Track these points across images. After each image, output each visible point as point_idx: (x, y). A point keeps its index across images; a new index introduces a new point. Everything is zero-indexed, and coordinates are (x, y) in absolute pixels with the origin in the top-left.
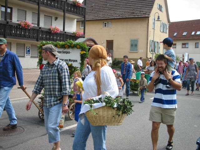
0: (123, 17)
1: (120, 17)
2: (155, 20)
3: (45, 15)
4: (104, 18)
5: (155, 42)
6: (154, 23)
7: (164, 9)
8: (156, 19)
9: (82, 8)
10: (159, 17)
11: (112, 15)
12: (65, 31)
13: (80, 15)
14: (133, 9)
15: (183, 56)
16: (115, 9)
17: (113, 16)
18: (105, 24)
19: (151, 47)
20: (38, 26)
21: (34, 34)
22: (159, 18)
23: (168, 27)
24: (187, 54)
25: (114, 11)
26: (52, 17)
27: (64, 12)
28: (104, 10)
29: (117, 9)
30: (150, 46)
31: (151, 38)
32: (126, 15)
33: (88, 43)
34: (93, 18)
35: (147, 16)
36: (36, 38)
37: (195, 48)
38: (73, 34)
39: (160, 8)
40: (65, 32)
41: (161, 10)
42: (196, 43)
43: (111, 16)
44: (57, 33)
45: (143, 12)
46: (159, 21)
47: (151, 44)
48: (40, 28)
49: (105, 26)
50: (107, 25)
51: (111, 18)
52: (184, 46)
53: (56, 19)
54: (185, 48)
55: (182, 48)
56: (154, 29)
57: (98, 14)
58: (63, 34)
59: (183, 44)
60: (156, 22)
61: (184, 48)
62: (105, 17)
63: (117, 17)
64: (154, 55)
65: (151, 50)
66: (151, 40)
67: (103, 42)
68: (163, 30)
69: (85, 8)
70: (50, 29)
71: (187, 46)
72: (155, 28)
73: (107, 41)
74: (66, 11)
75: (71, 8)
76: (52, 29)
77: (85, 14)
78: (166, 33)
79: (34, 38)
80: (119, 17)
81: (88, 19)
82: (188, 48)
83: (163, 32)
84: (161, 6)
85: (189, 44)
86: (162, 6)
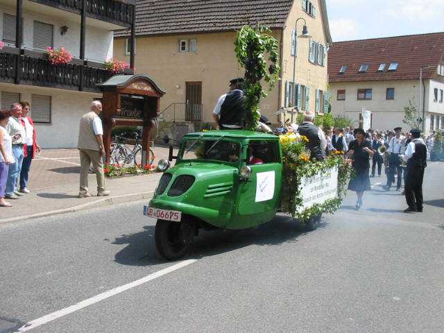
0: (224, 28)
1: (217, 28)
2: (296, 35)
3: (35, 21)
4: (180, 31)
5: (297, 86)
6: (295, 43)
7: (316, 11)
8: (300, 33)
9: (127, 5)
10: (305, 28)
11: (199, 24)
12: (85, 60)
13: (121, 23)
14: (247, 10)
15: (361, 118)
16: (206, 10)
17: (201, 25)
18: (184, 43)
19: (288, 98)
20: (17, 46)
21: (7, 66)
22: (305, 31)
23: (326, 53)
24: (369, 113)
25: (203, 15)
26: (52, 26)
27: (82, 14)
28: (179, 11)
29: (209, 10)
30: (286, 93)
31: (287, 78)
32: (231, 24)
33: (135, 86)
34: (154, 31)
35: (277, 25)
36: (14, 75)
37: (387, 99)
38: (105, 65)
39: (309, 9)
40: (86, 63)
41: (310, 14)
42: (388, 89)
43: (197, 26)
44: (66, 64)
45: (269, 17)
46: (306, 37)
47: (288, 90)
48: (22, 52)
49: (183, 49)
50: (186, 45)
51: (196, 30)
52: (362, 95)
53: (64, 30)
54: (365, 99)
55: (358, 99)
56: (295, 56)
57: (167, 21)
58: (81, 66)
59: (360, 91)
60: (299, 40)
61: (362, 99)
62: (183, 27)
63: (210, 29)
64: (295, 116)
65: (287, 103)
66: (288, 81)
67: (177, 86)
68: (316, 58)
69: (134, 6)
70: (47, 55)
71: (368, 95)
72: (297, 54)
73: (187, 83)
74: (88, 11)
75: (99, 5)
76: (52, 54)
77: (133, 20)
78: (322, 65)
79: (7, 75)
80: (214, 28)
81: (143, 33)
82: (370, 99)
83: (316, 63)
84: (310, 4)
85: (373, 90)
86: (313, 4)
